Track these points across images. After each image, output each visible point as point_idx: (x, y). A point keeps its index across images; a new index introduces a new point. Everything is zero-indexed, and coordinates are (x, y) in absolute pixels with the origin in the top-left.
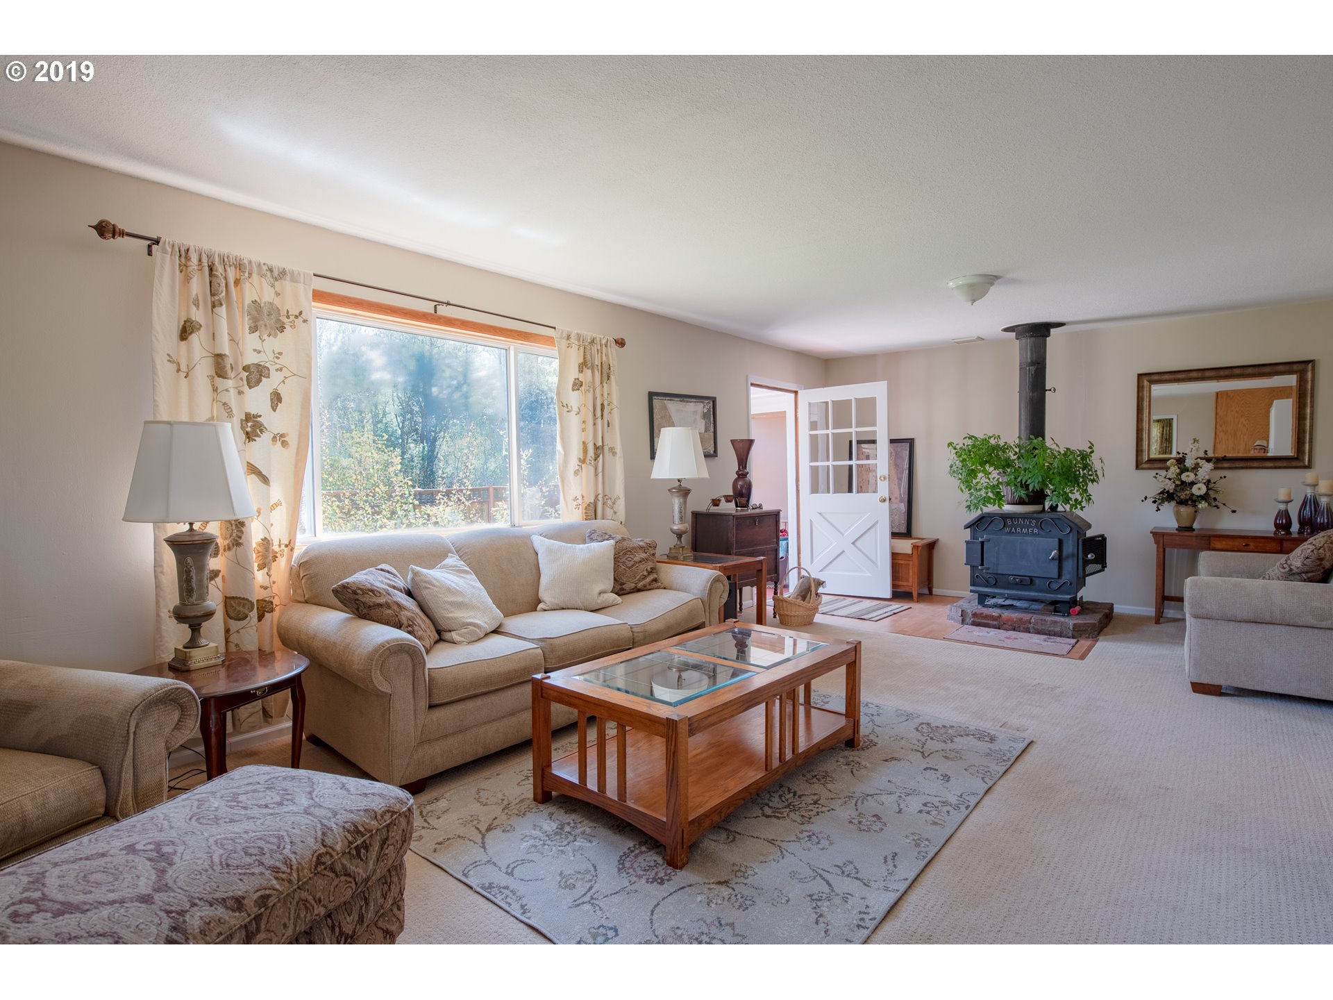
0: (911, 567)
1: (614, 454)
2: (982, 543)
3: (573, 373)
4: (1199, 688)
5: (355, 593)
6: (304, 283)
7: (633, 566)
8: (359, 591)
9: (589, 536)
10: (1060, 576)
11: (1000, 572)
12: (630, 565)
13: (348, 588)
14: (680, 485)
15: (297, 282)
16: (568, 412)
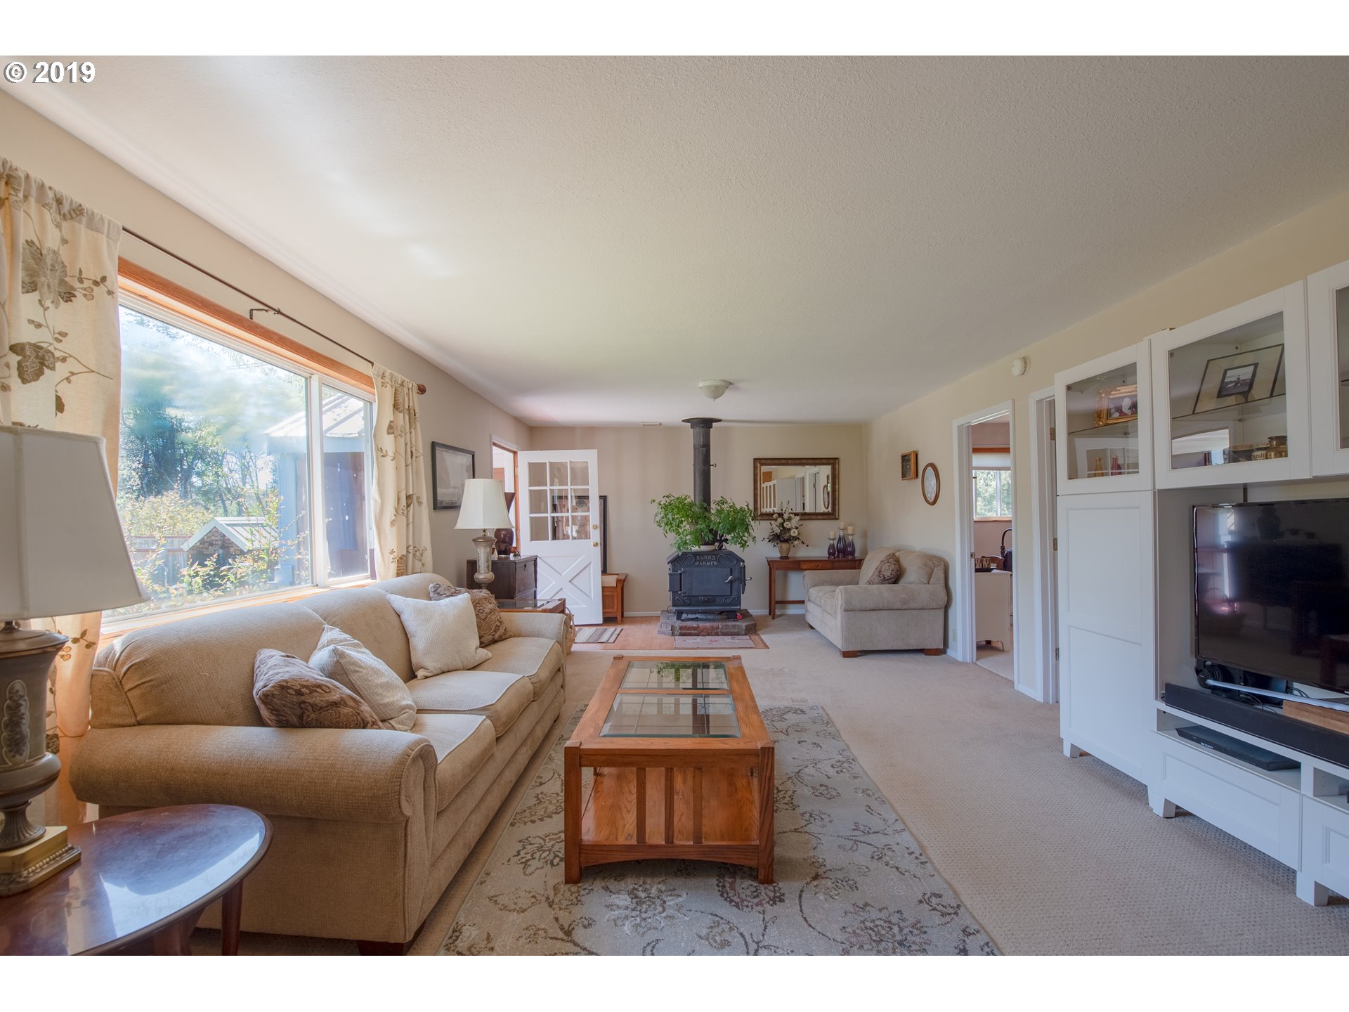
0: (615, 597)
1: (420, 503)
2: (681, 574)
3: (388, 416)
4: (847, 654)
5: (299, 693)
6: (108, 236)
7: (486, 617)
8: (304, 690)
9: (435, 591)
10: (731, 593)
11: (693, 595)
12: (483, 618)
13: (289, 688)
14: (485, 535)
15: (97, 230)
16: (382, 456)
